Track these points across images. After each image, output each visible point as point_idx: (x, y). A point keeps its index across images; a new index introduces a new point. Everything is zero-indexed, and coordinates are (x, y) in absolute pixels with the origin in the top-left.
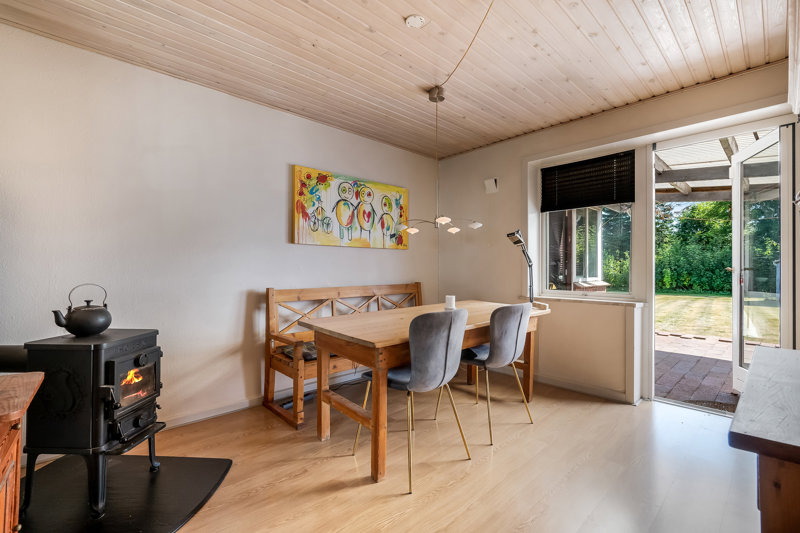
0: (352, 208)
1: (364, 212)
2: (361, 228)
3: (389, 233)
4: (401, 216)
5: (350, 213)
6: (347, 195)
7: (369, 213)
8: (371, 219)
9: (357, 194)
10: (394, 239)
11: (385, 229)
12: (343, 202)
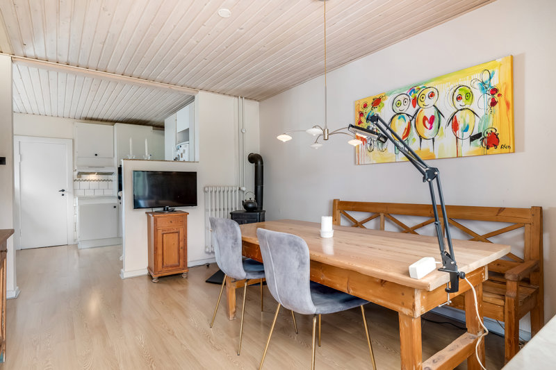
0: (408, 119)
1: (425, 118)
2: (421, 138)
3: (467, 135)
4: (494, 103)
5: (406, 125)
6: (402, 107)
7: (433, 118)
8: (435, 124)
9: (415, 102)
10: (478, 141)
11: (459, 133)
12: (398, 117)
